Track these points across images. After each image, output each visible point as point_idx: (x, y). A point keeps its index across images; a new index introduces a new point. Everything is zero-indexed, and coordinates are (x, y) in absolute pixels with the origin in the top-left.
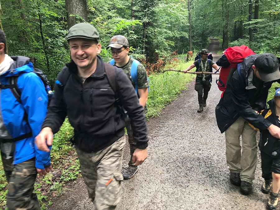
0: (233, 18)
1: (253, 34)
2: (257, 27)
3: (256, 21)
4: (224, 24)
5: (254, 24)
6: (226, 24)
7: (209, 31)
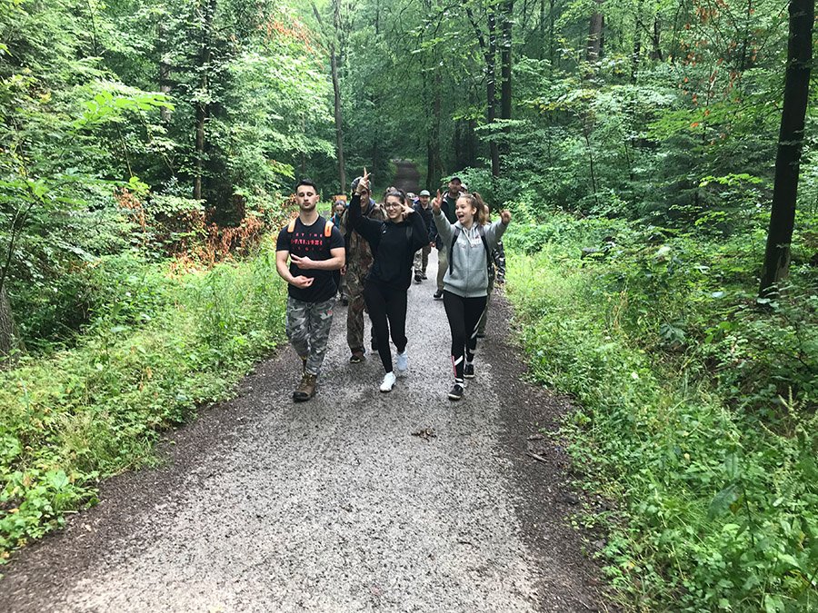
0: (450, 112)
1: (500, 156)
2: (508, 139)
3: (506, 125)
4: (428, 126)
5: (502, 131)
6: (434, 126)
7: (393, 142)
